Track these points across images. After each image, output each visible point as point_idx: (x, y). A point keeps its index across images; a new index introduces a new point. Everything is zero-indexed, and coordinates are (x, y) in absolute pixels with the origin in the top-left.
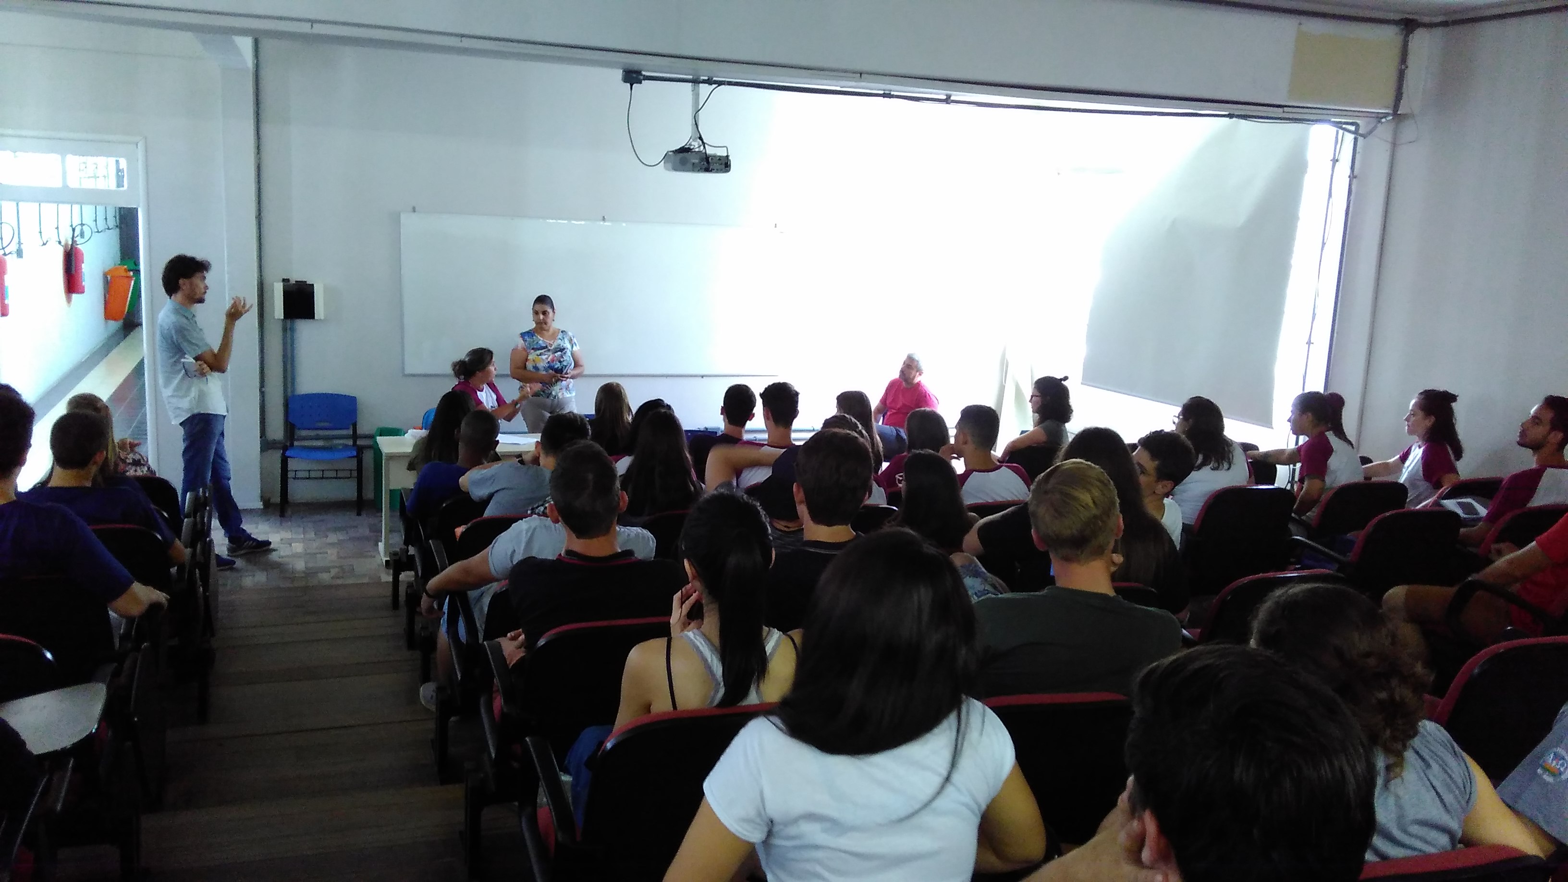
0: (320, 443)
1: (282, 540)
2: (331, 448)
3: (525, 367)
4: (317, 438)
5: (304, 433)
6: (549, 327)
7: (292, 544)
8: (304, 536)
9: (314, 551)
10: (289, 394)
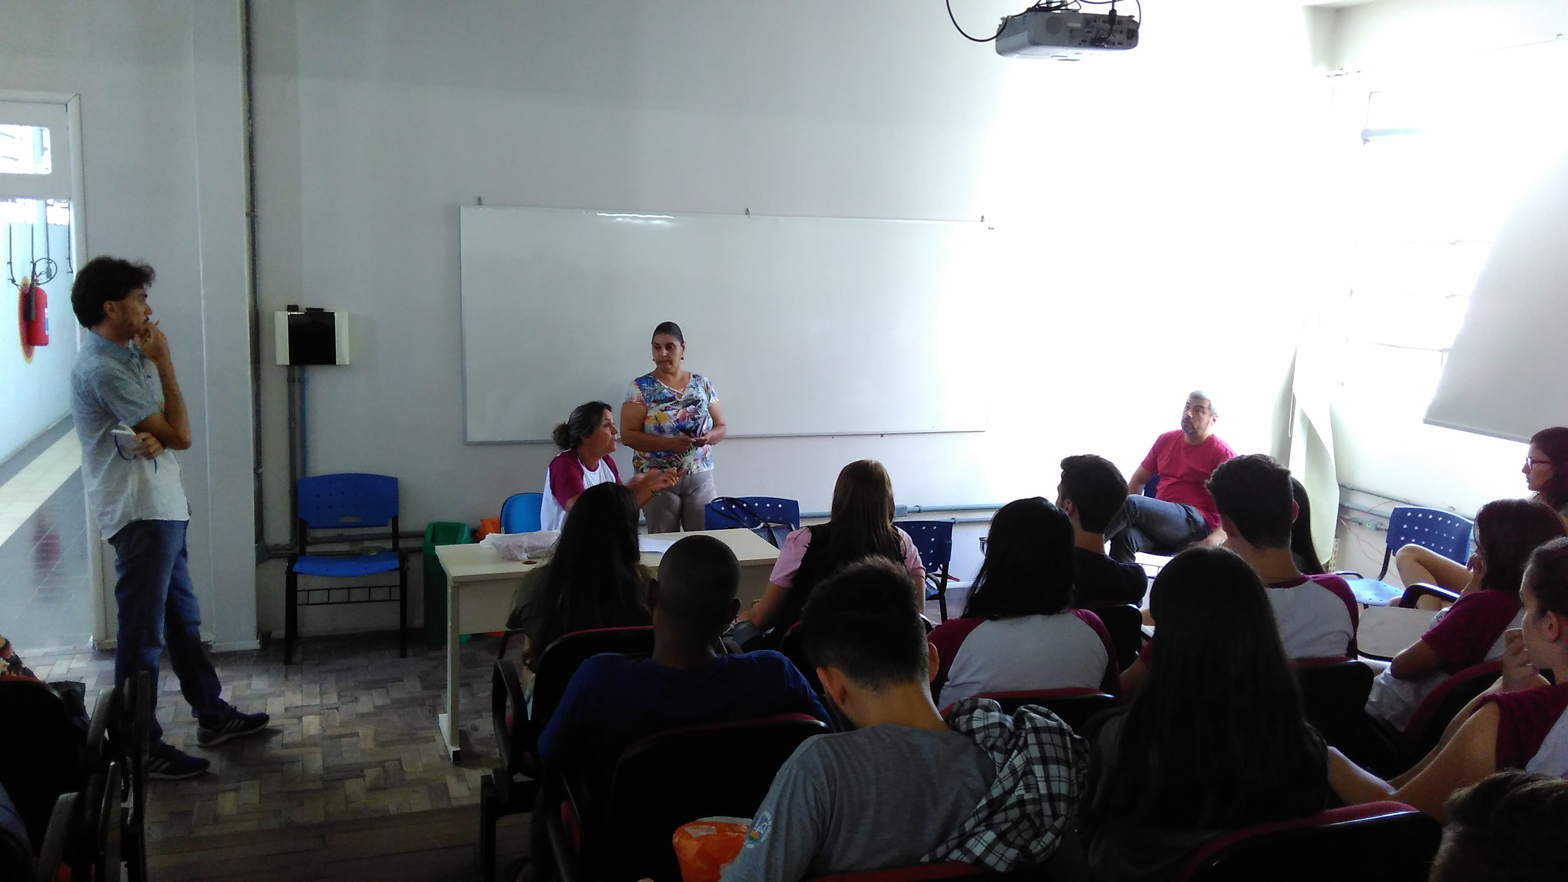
0: (345, 547)
1: (286, 709)
2: (360, 554)
3: (642, 428)
4: (340, 540)
5: (320, 533)
6: (677, 370)
7: (304, 719)
8: (321, 702)
9: (337, 732)
10: (299, 476)
